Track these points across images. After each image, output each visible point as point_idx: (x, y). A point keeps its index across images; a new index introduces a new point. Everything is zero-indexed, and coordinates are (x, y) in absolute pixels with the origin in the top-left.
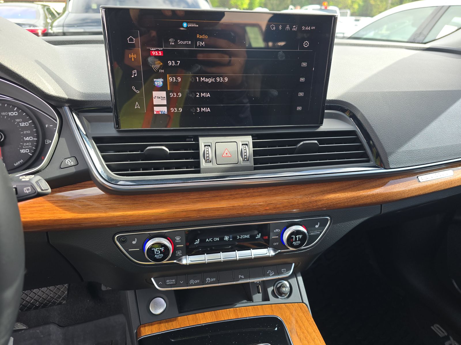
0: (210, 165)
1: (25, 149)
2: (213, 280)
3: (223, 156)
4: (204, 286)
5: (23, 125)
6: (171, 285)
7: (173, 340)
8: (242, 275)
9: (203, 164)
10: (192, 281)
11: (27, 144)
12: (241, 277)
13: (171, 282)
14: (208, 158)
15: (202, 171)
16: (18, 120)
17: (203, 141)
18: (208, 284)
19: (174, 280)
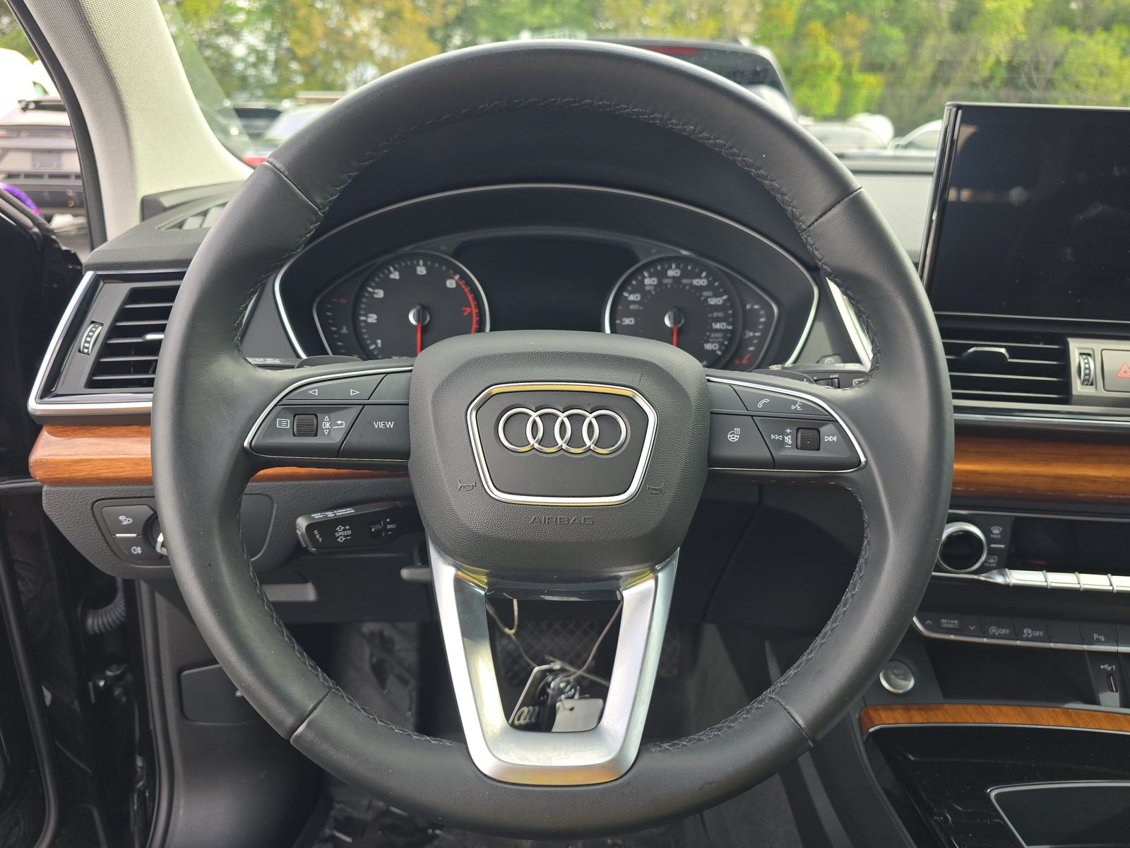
0: (1089, 391)
1: (713, 343)
2: (1037, 634)
3: (1119, 375)
4: (1019, 643)
5: (713, 301)
6: (949, 629)
7: (912, 758)
8: (1100, 635)
9: (1078, 388)
10: (993, 630)
11: (717, 335)
12: (1097, 639)
13: (950, 623)
14: (1087, 377)
15: (1074, 399)
16: (706, 294)
17: (1076, 346)
18: (1027, 639)
19: (956, 622)
